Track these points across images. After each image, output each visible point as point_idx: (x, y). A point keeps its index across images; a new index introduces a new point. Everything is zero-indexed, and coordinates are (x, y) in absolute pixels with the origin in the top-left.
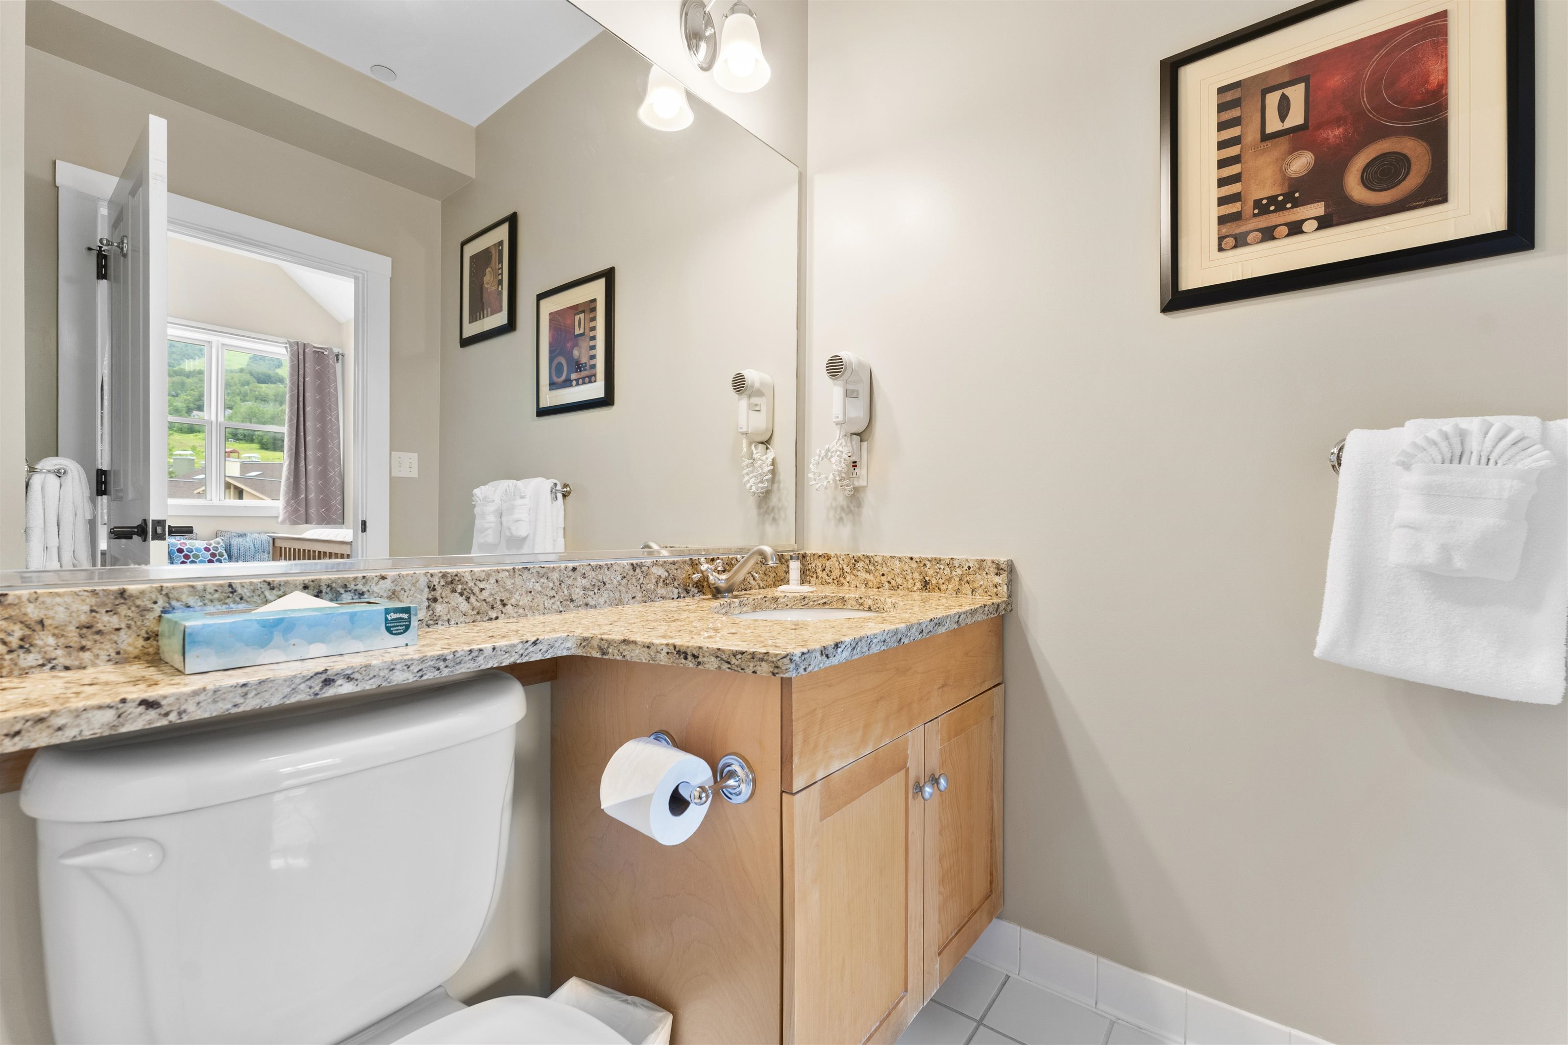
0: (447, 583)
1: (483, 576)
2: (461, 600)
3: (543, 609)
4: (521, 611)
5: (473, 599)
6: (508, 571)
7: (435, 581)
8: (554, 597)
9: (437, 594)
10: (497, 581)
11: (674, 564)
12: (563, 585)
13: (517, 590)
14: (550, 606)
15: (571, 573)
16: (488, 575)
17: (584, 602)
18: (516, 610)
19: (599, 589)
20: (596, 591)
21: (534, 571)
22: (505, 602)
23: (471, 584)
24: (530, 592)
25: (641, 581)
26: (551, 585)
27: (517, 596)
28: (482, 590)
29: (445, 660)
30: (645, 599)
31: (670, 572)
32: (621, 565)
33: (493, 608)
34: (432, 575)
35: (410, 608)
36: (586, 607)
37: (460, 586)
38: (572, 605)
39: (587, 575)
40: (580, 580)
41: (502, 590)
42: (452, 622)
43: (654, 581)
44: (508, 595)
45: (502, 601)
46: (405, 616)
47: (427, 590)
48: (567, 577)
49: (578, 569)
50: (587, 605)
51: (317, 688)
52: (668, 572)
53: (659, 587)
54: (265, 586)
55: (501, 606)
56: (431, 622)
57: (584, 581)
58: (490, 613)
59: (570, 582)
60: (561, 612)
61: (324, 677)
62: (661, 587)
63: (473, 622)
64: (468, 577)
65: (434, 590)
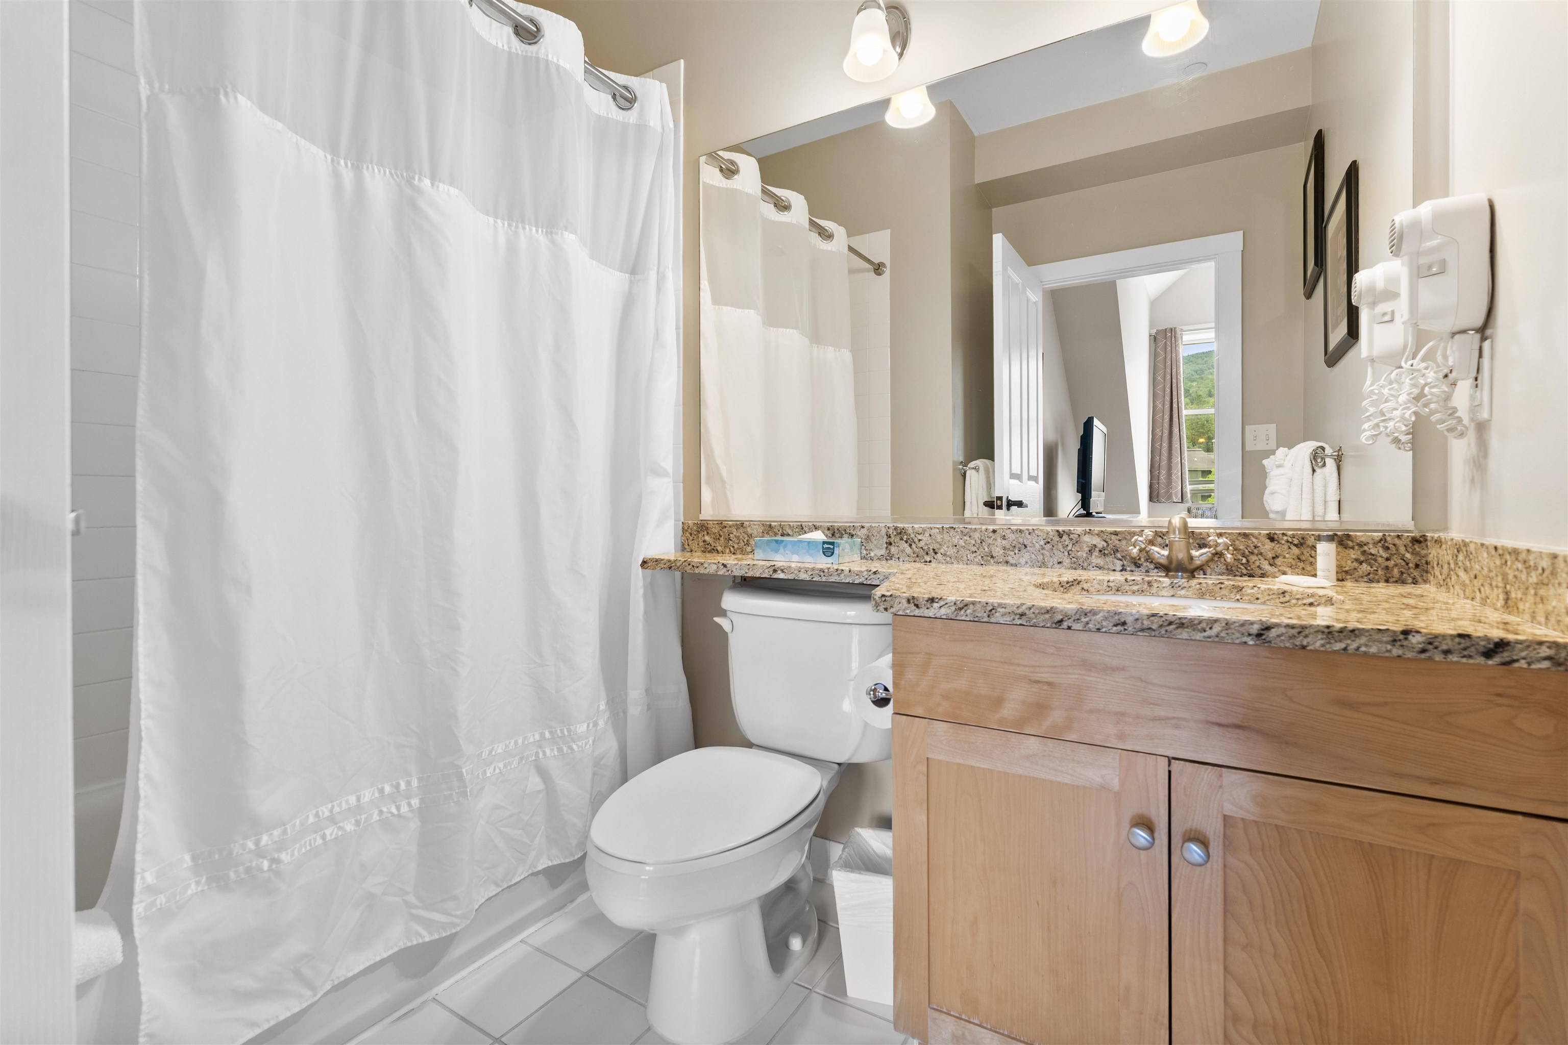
0: (897, 533)
1: (921, 531)
2: (906, 545)
3: (966, 560)
4: (948, 559)
5: (914, 546)
6: (938, 528)
7: (891, 531)
8: (976, 552)
9: (892, 540)
10: (930, 535)
11: (1117, 535)
12: (984, 543)
13: (945, 543)
14: (972, 558)
15: (991, 534)
16: (924, 530)
17: (1005, 560)
18: (944, 558)
19: (1019, 551)
20: (1017, 552)
21: (959, 530)
22: (936, 551)
23: (912, 536)
24: (956, 546)
25: (1069, 548)
26: (974, 542)
27: (945, 547)
28: (920, 540)
29: (824, 572)
30: (1074, 566)
31: (1110, 542)
32: (1045, 531)
33: (927, 554)
34: (888, 528)
35: (834, 542)
36: (1006, 564)
37: (905, 537)
38: (992, 561)
39: (1007, 537)
40: (999, 540)
41: (934, 542)
42: (901, 560)
43: (1087, 549)
44: (938, 546)
45: (934, 550)
46: (832, 547)
47: (886, 537)
48: (988, 537)
49: (998, 532)
50: (1007, 562)
51: (771, 573)
52: (1106, 542)
53: (1093, 556)
54: (813, 527)
55: (933, 554)
56: (888, 557)
57: (1004, 542)
58: (925, 557)
59: (990, 541)
60: (982, 565)
61: (773, 568)
62: (1096, 556)
63: (914, 561)
64: (910, 531)
65: (890, 537)
